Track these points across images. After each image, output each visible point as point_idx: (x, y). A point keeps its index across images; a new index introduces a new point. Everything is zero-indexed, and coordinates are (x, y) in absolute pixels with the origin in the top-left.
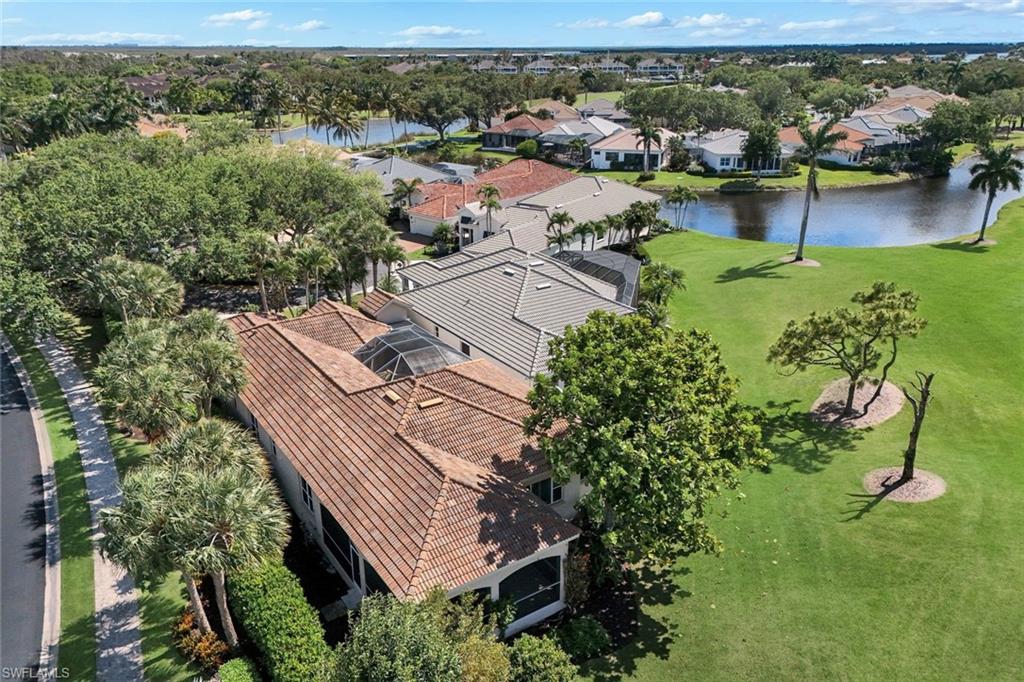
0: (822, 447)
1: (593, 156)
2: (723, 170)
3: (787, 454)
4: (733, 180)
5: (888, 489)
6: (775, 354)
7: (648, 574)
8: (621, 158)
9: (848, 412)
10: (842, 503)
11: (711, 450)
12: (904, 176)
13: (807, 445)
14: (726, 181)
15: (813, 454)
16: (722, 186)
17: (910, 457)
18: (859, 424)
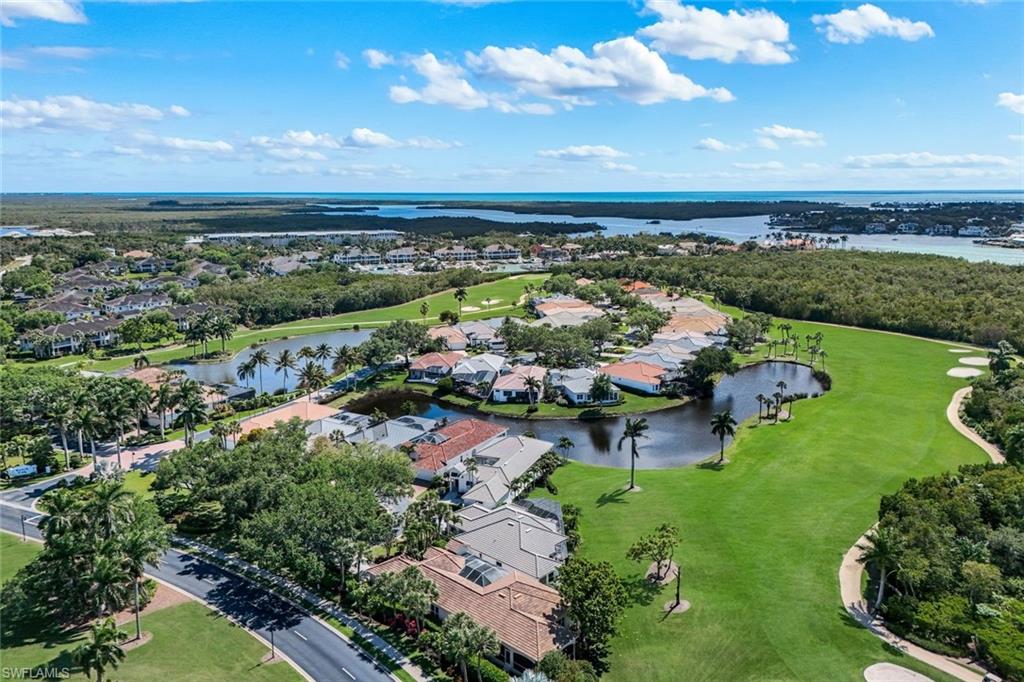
0: (650, 594)
1: (495, 393)
2: (580, 403)
3: (638, 599)
4: (587, 409)
5: (672, 608)
6: (628, 555)
7: (598, 649)
8: (514, 395)
9: (659, 578)
10: (657, 616)
11: (615, 602)
12: (686, 399)
13: (644, 594)
14: (582, 410)
15: (647, 597)
16: (579, 416)
17: (678, 596)
18: (663, 582)
